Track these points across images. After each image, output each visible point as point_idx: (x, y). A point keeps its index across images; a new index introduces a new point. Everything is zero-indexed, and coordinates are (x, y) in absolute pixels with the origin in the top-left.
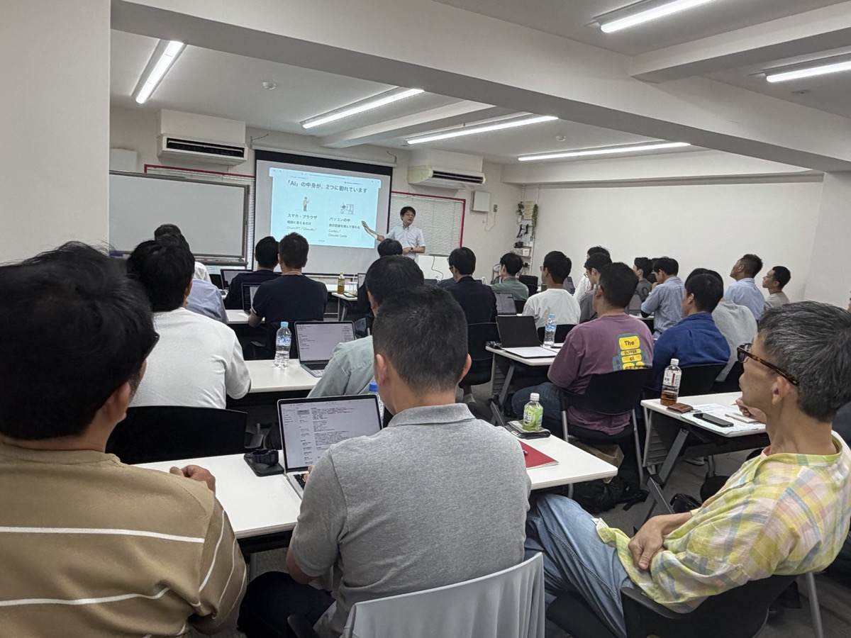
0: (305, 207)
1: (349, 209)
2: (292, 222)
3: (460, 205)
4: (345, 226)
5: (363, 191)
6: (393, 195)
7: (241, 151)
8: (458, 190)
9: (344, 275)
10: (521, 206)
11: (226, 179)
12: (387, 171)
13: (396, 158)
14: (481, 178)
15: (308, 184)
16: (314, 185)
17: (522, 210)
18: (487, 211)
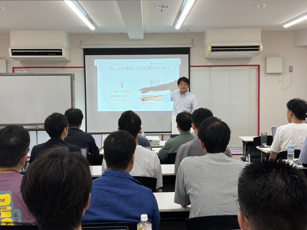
0: (122, 84)
1: (156, 83)
2: (113, 96)
3: (255, 69)
5: (166, 68)
6: (191, 68)
15: (123, 68)
18: (281, 72)
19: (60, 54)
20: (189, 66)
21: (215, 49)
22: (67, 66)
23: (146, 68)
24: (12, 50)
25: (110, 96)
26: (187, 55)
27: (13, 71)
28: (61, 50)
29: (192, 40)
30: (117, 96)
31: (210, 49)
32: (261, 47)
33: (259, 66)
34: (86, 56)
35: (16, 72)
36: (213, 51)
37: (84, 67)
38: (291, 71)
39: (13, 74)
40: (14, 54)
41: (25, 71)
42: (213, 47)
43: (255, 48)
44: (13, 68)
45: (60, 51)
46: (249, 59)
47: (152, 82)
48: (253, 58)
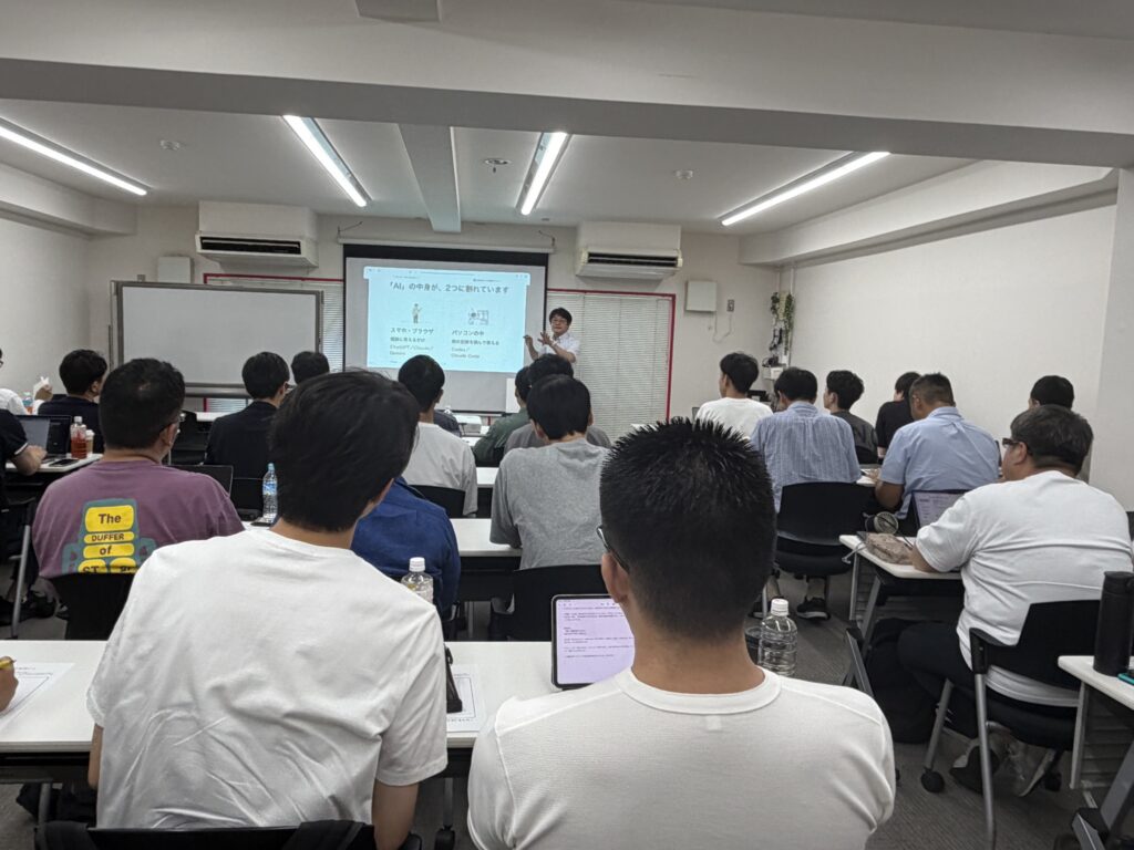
0: (416, 317)
1: (481, 317)
2: (397, 339)
3: (666, 304)
4: (476, 342)
5: (502, 290)
6: (549, 293)
10: (775, 300)
12: (540, 260)
14: (675, 259)
15: (420, 286)
16: (427, 287)
17: (777, 306)
18: (713, 309)
19: (297, 251)
20: (546, 289)
21: (594, 258)
22: (311, 276)
23: (465, 289)
24: (202, 238)
25: (392, 339)
26: (544, 268)
27: (205, 282)
28: (298, 243)
29: (554, 240)
30: (406, 339)
31: (585, 257)
32: (680, 261)
33: (673, 296)
34: (349, 260)
35: (209, 283)
36: (590, 261)
37: (344, 281)
38: (731, 309)
39: (205, 287)
40: (205, 246)
41: (229, 283)
42: (590, 255)
43: (670, 262)
44: (206, 276)
45: (296, 246)
46: (658, 282)
47: (473, 315)
48: (664, 281)
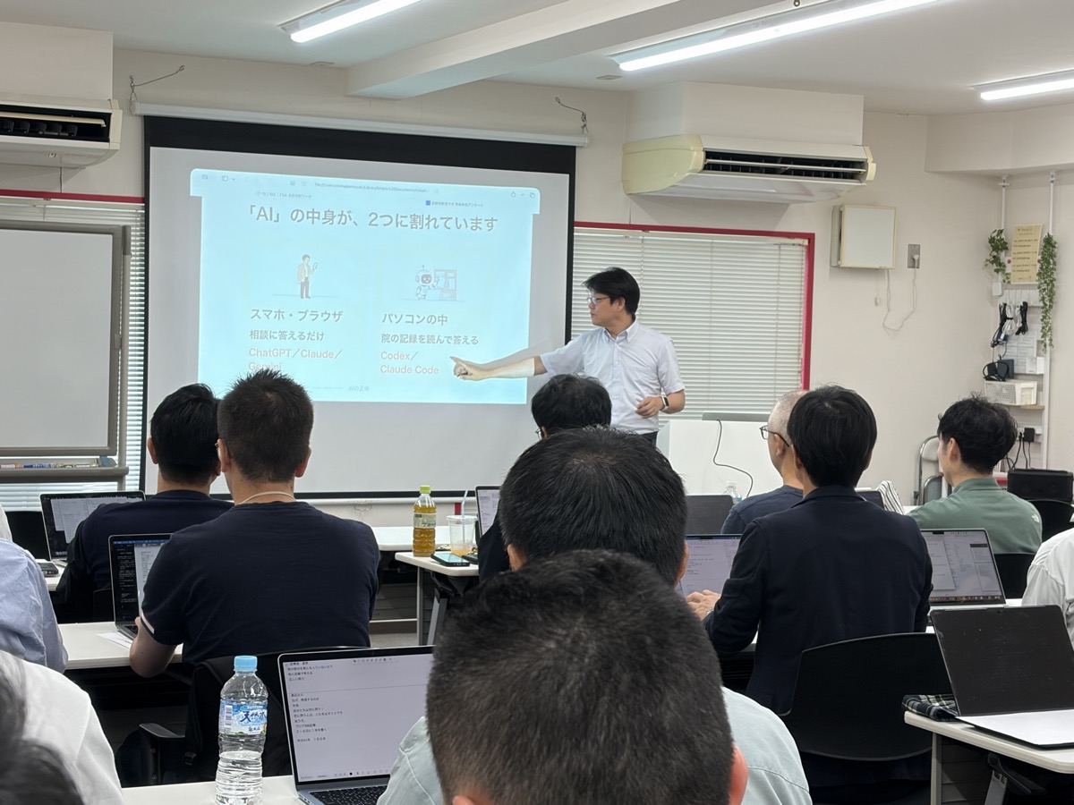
0: (305, 285)
1: (441, 283)
2: (264, 335)
3: (796, 252)
4: (431, 339)
5: (483, 225)
6: (579, 232)
7: (102, 122)
8: (788, 205)
9: (434, 494)
10: (998, 245)
11: (59, 211)
12: (557, 159)
13: (584, 118)
14: (861, 164)
15: (313, 215)
16: (329, 216)
17: (1003, 257)
18: (889, 265)
19: (100, 134)
21: (718, 161)
22: (67, 188)
23: (407, 221)
25: (253, 334)
26: (565, 177)
28: (106, 117)
30: (283, 335)
31: (699, 159)
32: (872, 169)
33: (811, 238)
34: (153, 149)
36: (708, 167)
38: (914, 263)
42: (709, 154)
47: (426, 278)
